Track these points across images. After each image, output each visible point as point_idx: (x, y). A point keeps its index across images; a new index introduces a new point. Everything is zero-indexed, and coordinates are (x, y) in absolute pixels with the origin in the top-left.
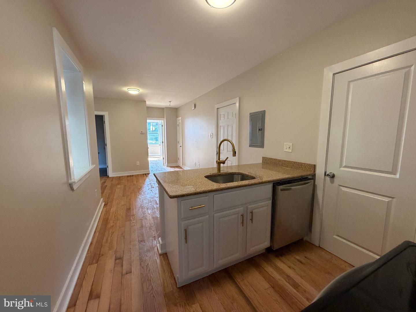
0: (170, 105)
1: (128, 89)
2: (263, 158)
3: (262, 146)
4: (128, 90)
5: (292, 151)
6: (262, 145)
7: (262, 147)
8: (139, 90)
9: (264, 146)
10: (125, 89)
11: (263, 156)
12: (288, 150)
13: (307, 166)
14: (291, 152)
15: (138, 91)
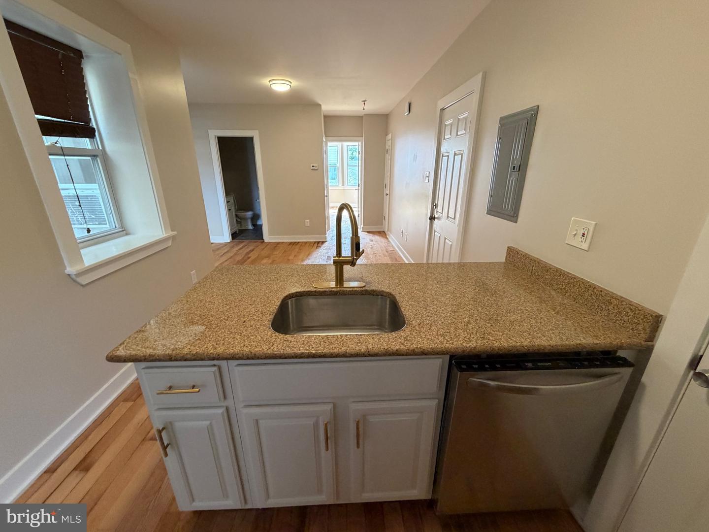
0: (364, 109)
1: (270, 81)
2: (510, 250)
3: (513, 216)
4: (271, 83)
5: (589, 247)
6: (514, 213)
7: (512, 219)
8: (291, 83)
9: (517, 216)
10: (265, 81)
11: (509, 246)
12: (578, 242)
13: (628, 310)
14: (586, 249)
15: (289, 84)
